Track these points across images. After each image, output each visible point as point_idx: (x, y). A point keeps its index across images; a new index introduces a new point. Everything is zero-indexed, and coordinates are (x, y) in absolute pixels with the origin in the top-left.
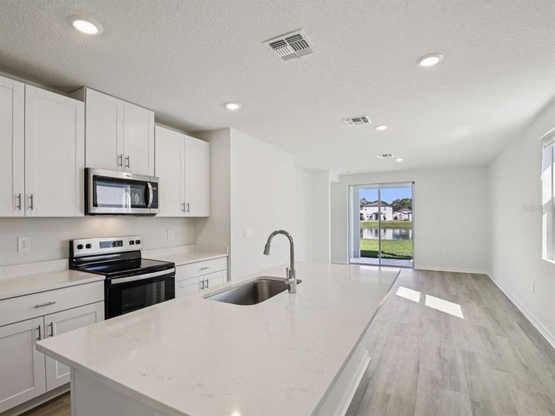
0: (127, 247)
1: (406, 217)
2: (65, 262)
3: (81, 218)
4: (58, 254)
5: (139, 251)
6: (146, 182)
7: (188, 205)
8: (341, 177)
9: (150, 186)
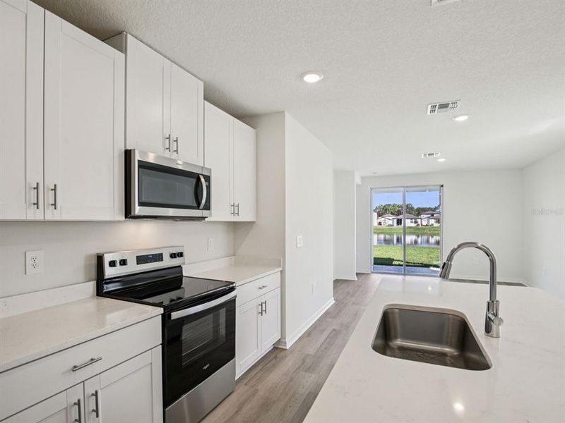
0: (167, 262)
1: (390, 222)
2: (92, 286)
3: (119, 222)
4: (81, 275)
5: (180, 266)
6: (198, 175)
7: (238, 206)
8: (363, 178)
9: (203, 179)
